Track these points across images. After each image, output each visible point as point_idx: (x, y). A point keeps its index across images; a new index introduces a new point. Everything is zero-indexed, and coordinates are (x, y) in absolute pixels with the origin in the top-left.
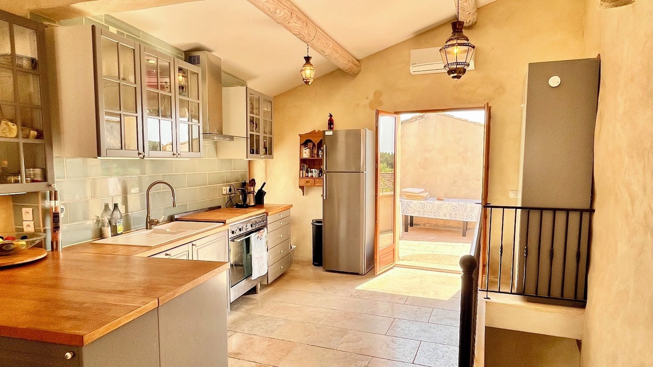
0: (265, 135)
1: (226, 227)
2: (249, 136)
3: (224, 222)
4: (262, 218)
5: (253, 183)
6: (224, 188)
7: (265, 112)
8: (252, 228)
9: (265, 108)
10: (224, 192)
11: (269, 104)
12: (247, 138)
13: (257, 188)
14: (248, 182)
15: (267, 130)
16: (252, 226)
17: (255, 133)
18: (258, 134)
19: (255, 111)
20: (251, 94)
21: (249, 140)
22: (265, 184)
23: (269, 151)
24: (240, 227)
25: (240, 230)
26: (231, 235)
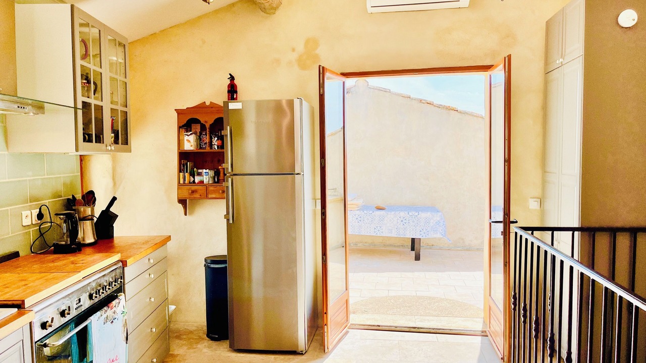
0: (114, 107)
1: (24, 320)
2: (80, 105)
3: (20, 306)
4: (113, 274)
5: (90, 198)
6: (25, 213)
7: (111, 64)
8: (92, 302)
9: (112, 56)
10: (27, 222)
12: (76, 108)
13: (99, 207)
14: (79, 196)
15: (119, 99)
16: (91, 297)
17: (93, 101)
18: (99, 103)
19: (92, 51)
21: (80, 113)
22: (114, 199)
23: (121, 137)
24: (63, 308)
25: (63, 314)
26: (39, 334)
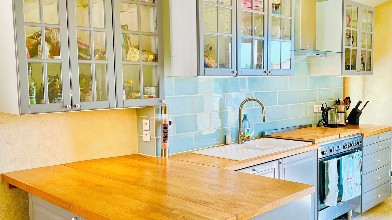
0: (363, 49)
1: (315, 147)
2: (344, 51)
3: (313, 142)
4: (357, 139)
5: (347, 101)
6: (316, 106)
7: (363, 24)
8: (344, 150)
10: (316, 111)
11: (370, 14)
12: (342, 53)
13: (352, 106)
14: (342, 100)
15: (366, 44)
16: (344, 147)
17: (351, 48)
18: (355, 48)
19: (352, 24)
20: (347, 6)
21: (344, 55)
23: (367, 66)
24: (331, 148)
25: (331, 151)
26: (320, 156)
